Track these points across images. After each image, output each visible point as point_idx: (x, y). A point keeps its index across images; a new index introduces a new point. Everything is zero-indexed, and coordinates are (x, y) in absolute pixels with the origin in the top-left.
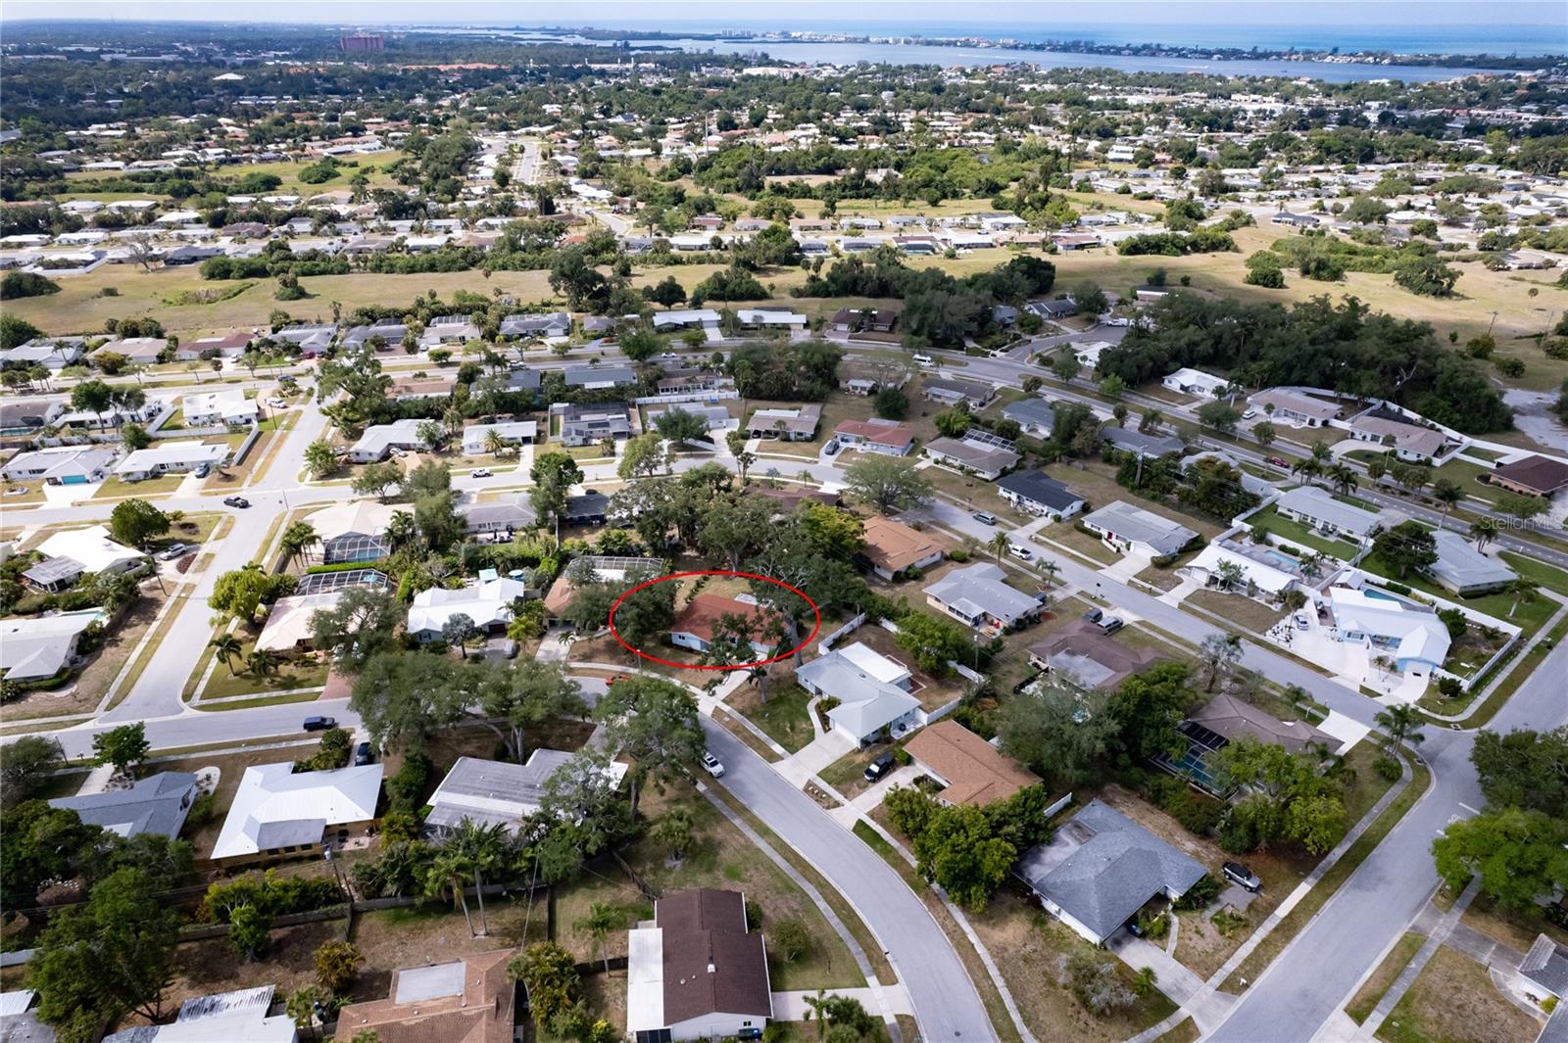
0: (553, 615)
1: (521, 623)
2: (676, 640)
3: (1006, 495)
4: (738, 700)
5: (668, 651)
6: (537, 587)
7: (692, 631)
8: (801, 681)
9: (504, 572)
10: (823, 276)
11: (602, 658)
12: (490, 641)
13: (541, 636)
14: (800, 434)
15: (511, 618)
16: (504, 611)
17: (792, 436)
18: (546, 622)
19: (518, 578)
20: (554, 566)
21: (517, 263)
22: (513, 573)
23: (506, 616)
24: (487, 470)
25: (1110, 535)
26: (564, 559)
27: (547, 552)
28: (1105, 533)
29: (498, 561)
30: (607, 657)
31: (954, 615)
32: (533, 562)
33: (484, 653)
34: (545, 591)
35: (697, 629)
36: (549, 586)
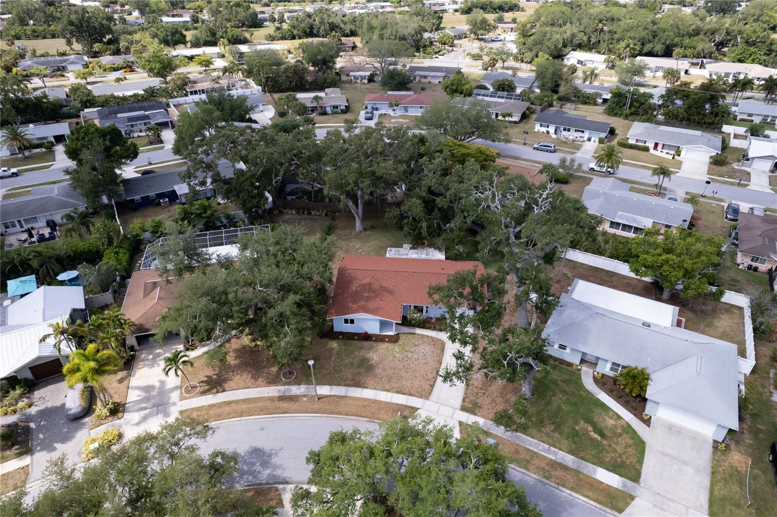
0: (140, 328)
1: (87, 359)
2: (340, 325)
3: (544, 129)
4: (484, 401)
5: (334, 344)
6: (105, 290)
7: (366, 310)
8: (553, 351)
9: (46, 278)
10: (285, 26)
11: (238, 379)
12: (37, 394)
13: (129, 364)
14: (336, 107)
15: (68, 348)
16: (51, 341)
17: (329, 110)
18: (131, 341)
19: (72, 282)
20: (124, 257)
21: (29, 33)
22: (62, 277)
23: (57, 346)
24: (14, 170)
25: (656, 145)
26: (136, 247)
27: (110, 243)
28: (651, 145)
29: (35, 264)
30: (246, 377)
31: (619, 232)
32: (92, 257)
33: (29, 419)
34: (119, 293)
35: (371, 305)
36: (123, 285)
